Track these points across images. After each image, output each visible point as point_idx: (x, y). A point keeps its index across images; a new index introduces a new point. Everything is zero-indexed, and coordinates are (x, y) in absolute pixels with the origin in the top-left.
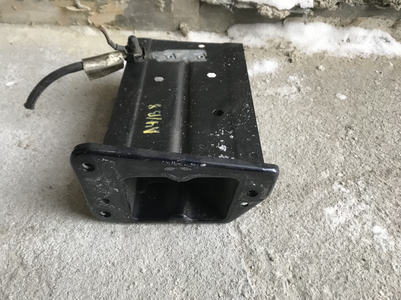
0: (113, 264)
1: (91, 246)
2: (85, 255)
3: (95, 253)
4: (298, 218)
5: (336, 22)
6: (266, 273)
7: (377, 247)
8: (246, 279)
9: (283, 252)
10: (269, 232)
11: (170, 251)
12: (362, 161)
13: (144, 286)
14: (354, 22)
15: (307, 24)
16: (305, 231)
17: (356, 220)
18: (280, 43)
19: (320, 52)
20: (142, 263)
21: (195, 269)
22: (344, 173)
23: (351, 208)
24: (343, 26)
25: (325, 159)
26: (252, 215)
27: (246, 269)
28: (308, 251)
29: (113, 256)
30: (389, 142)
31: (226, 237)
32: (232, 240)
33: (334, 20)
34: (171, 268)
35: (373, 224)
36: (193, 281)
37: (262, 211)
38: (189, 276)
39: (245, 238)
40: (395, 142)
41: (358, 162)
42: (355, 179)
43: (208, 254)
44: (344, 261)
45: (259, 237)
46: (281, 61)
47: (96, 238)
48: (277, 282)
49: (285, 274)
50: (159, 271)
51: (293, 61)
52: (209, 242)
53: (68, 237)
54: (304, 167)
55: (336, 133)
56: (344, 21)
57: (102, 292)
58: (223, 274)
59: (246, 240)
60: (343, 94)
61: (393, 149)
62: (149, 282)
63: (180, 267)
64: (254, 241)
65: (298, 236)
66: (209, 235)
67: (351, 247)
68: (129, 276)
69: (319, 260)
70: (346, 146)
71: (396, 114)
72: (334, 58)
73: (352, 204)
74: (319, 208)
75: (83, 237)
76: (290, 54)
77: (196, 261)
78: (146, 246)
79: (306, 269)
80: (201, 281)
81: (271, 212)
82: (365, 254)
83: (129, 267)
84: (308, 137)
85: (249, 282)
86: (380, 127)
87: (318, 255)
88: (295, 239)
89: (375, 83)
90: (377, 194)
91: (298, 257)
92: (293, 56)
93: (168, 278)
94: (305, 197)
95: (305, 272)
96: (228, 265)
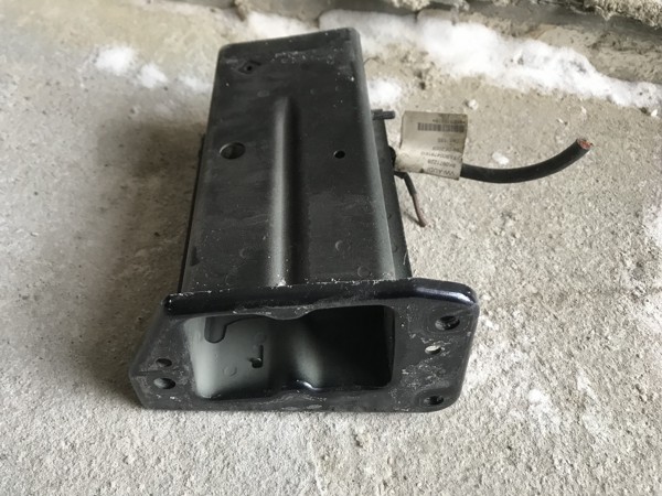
0: (73, 447)
1: (32, 410)
2: (19, 429)
3: (39, 423)
5: (505, 27)
6: (348, 468)
7: (533, 426)
8: (314, 478)
9: (380, 431)
12: (524, 276)
13: (129, 488)
14: (532, 32)
15: (457, 25)
17: (503, 378)
18: (409, 52)
19: (473, 76)
20: (128, 446)
21: (225, 458)
22: (493, 294)
23: (498, 357)
24: (514, 35)
25: (464, 267)
27: (315, 460)
28: (421, 431)
29: (73, 430)
30: (568, 245)
33: (502, 24)
34: (182, 455)
35: (530, 387)
36: (220, 480)
38: (213, 472)
40: (577, 247)
41: (517, 276)
42: (510, 306)
43: (250, 431)
44: (479, 449)
46: (407, 85)
47: (43, 394)
48: (365, 484)
49: (381, 471)
50: (159, 460)
51: (428, 87)
55: (486, 223)
56: (516, 27)
58: (274, 469)
60: (505, 154)
61: (573, 258)
62: (138, 482)
63: (198, 455)
67: (491, 425)
68: (101, 469)
69: (439, 446)
70: (501, 247)
71: (583, 199)
72: (496, 89)
73: (501, 350)
75: (18, 393)
76: (423, 75)
79: (415, 462)
80: (234, 481)
82: (512, 438)
83: (103, 452)
85: (318, 484)
86: (556, 218)
87: (438, 438)
89: (556, 140)
90: (541, 336)
91: (404, 441)
92: (428, 77)
93: (174, 474)
95: (414, 467)
96: (284, 453)
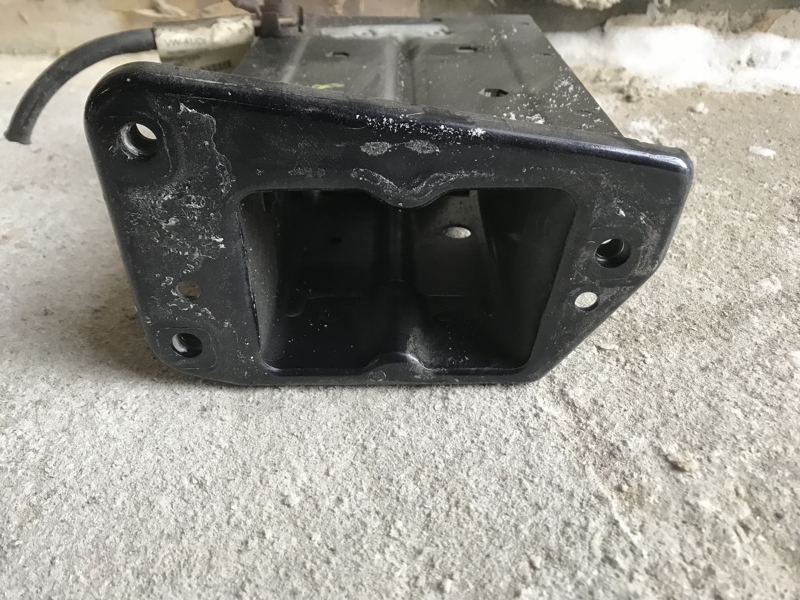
0: (201, 485)
1: (140, 440)
3: (149, 455)
4: (726, 374)
5: (721, 23)
6: (667, 503)
8: (612, 517)
9: (706, 449)
10: (654, 404)
11: (370, 451)
13: (294, 541)
14: (759, 23)
16: (756, 401)
20: (288, 482)
21: (450, 495)
25: (759, 257)
26: (596, 367)
27: (606, 491)
28: (780, 449)
29: (201, 463)
31: (530, 415)
32: (551, 424)
33: (716, 19)
34: (376, 495)
36: (446, 527)
37: (622, 360)
38: (434, 515)
39: (588, 418)
43: (484, 456)
45: (627, 415)
46: (607, 101)
47: (155, 421)
48: (708, 526)
49: (729, 507)
50: (339, 500)
51: (635, 98)
52: (484, 429)
53: (76, 419)
54: (709, 273)
55: (771, 212)
56: (737, 20)
57: (161, 556)
58: (538, 507)
59: (592, 423)
60: (766, 147)
62: (309, 530)
63: (403, 491)
64: (614, 425)
65: (738, 412)
66: (482, 413)
68: (248, 514)
74: (779, 352)
75: (120, 420)
76: (625, 89)
77: (451, 475)
78: (302, 439)
79: (786, 491)
80: (472, 527)
81: (650, 360)
83: (248, 491)
84: (704, 220)
85: (623, 525)
88: (732, 418)
91: (755, 464)
92: (633, 90)
93: (367, 520)
94: (733, 331)
95: (788, 500)
96: (550, 483)
